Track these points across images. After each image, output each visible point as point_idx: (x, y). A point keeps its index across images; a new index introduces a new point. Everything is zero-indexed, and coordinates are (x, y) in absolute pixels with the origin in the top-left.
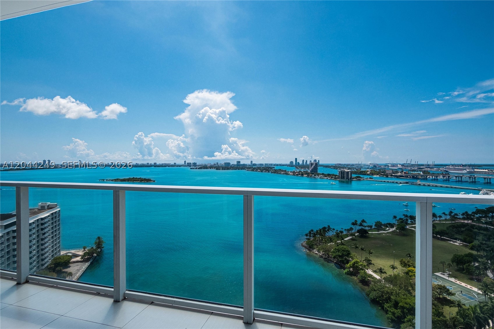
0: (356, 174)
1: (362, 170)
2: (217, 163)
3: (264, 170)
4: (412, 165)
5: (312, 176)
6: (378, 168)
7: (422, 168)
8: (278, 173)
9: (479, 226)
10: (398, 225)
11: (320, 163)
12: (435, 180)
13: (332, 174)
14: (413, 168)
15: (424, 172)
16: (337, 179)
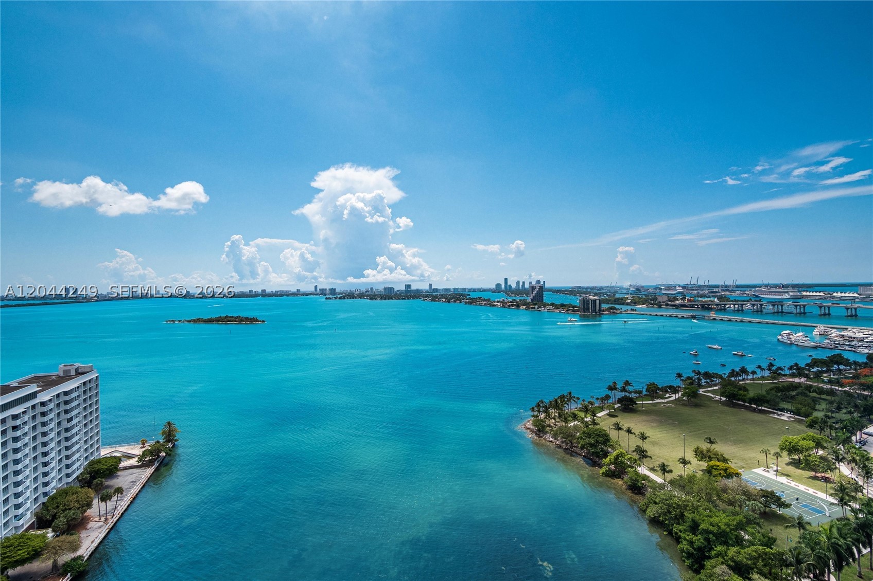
0: (608, 304)
1: (617, 296)
2: (372, 289)
3: (453, 298)
4: (700, 287)
5: (534, 308)
6: (643, 293)
7: (716, 292)
8: (476, 305)
9: (818, 388)
10: (685, 388)
11: (547, 286)
12: (738, 310)
13: (568, 305)
14: (701, 292)
15: (720, 298)
16: (577, 313)
